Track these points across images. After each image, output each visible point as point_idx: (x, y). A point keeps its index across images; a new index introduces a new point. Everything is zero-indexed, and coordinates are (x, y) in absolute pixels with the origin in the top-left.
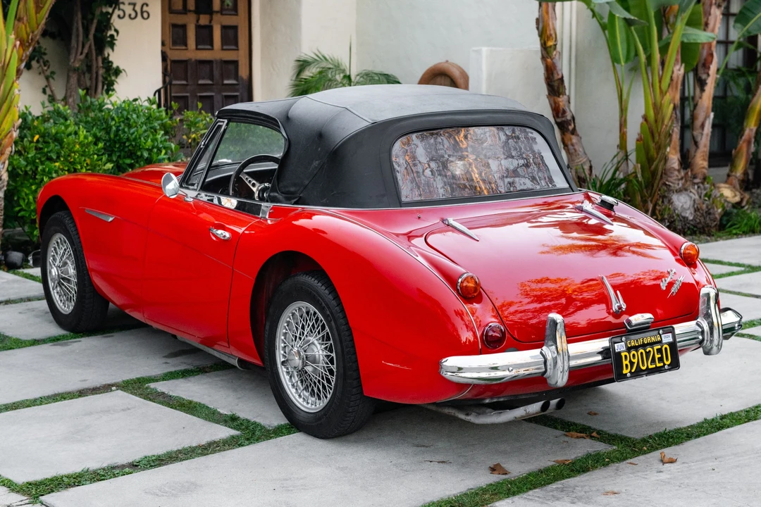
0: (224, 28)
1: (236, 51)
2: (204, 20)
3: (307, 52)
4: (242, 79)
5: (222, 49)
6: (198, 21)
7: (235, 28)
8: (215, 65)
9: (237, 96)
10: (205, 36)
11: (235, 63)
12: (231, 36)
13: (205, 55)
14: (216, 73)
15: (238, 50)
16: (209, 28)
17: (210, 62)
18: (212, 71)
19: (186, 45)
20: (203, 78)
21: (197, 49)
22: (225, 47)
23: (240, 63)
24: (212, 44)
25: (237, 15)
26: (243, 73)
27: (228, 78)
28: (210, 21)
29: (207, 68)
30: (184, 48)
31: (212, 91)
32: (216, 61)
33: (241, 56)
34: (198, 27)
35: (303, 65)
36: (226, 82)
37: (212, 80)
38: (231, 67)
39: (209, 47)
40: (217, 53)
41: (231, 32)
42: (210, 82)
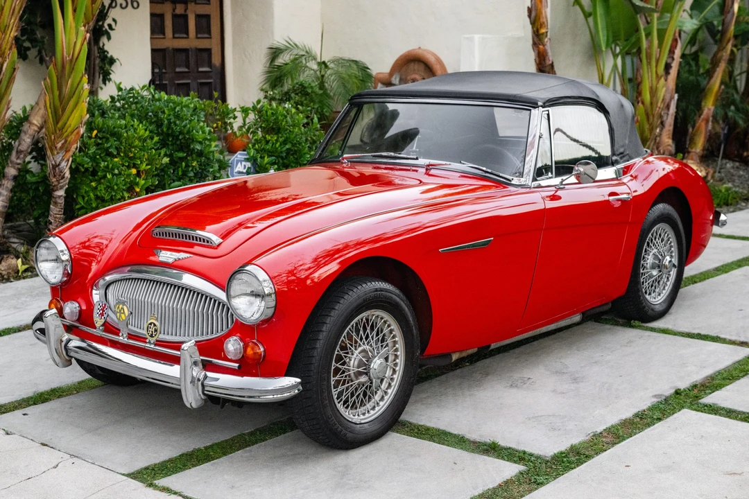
0: (198, 17)
1: (208, 40)
2: (180, 9)
3: (279, 39)
4: (215, 65)
5: (197, 38)
6: (174, 11)
7: (208, 17)
8: (190, 53)
9: (210, 83)
10: (181, 25)
11: (209, 51)
12: (204, 24)
13: (182, 44)
14: (192, 61)
15: (210, 38)
16: (185, 17)
17: (185, 51)
18: (187, 57)
19: (164, 34)
20: (180, 66)
21: (174, 38)
22: (199, 36)
23: (213, 51)
24: (187, 32)
25: (209, 4)
26: (216, 60)
27: (203, 67)
28: (185, 10)
29: (183, 56)
30: (162, 36)
31: (189, 79)
32: (191, 48)
33: (214, 44)
34: (175, 16)
35: (275, 52)
36: (201, 69)
37: (188, 67)
38: (205, 55)
39: (185, 36)
40: (192, 41)
41: (204, 21)
42: (186, 70)
